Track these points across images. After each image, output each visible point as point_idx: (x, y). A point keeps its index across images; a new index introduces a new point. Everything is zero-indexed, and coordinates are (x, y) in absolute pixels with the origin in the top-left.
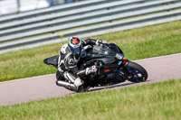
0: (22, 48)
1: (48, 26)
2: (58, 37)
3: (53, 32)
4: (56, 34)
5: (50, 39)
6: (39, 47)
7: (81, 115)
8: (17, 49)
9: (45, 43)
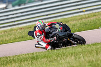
0: (62, 17)
1: (77, 5)
2: (82, 12)
3: (79, 9)
4: (81, 10)
5: (78, 12)
6: (72, 17)
7: (95, 55)
8: (59, 18)
9: (75, 15)
